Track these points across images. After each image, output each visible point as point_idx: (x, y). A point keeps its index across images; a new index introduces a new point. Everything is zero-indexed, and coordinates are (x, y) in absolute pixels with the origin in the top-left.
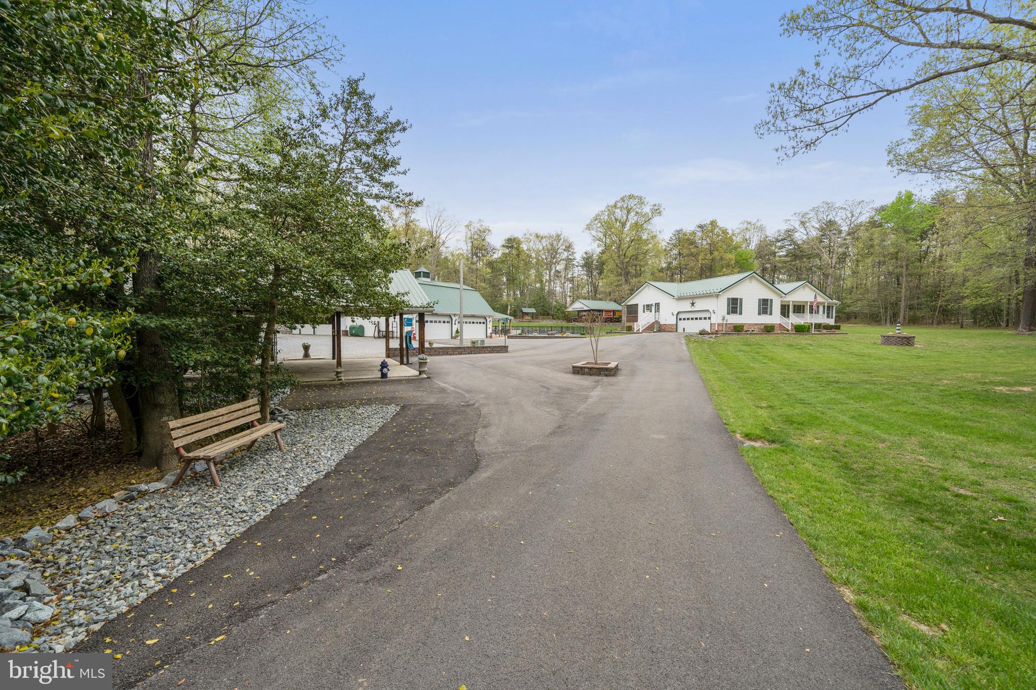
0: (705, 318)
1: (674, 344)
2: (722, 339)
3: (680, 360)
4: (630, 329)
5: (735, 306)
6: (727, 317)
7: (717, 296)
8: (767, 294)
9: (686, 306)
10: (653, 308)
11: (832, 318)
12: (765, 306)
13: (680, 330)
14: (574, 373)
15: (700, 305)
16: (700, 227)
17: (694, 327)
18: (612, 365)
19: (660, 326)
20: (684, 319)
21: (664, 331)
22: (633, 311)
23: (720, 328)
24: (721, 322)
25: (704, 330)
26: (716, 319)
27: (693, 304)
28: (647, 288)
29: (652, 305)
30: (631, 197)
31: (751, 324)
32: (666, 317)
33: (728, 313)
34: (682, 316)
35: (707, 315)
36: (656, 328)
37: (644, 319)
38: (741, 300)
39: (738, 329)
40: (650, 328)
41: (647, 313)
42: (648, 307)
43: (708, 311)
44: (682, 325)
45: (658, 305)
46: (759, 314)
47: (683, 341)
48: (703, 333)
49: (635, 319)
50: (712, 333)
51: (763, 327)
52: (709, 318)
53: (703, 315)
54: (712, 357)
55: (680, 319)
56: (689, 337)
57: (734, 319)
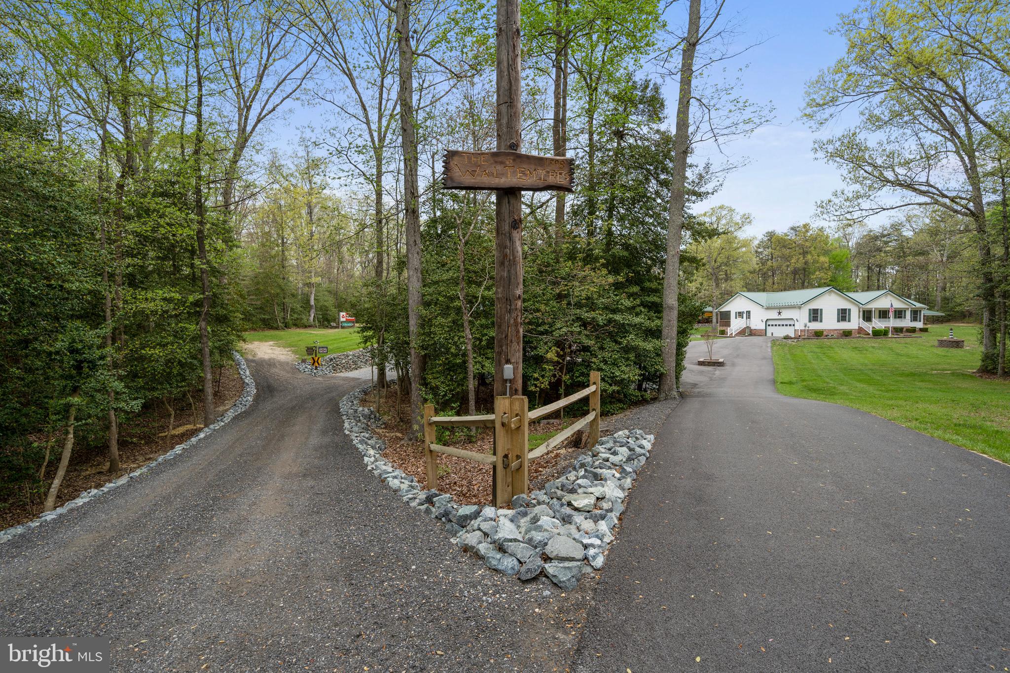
0: (790, 325)
1: (761, 347)
2: (802, 343)
3: (764, 358)
4: (723, 333)
5: (815, 315)
6: (809, 324)
7: (800, 308)
8: (845, 305)
9: (773, 314)
10: (745, 315)
11: (920, 321)
12: (843, 315)
13: (769, 334)
14: (699, 365)
15: (786, 314)
16: (792, 229)
17: (779, 332)
18: (721, 360)
19: (751, 330)
20: (772, 325)
21: (755, 335)
22: (725, 318)
23: (803, 334)
24: (804, 328)
25: (788, 336)
26: (799, 326)
27: (780, 313)
28: (738, 298)
29: (743, 312)
30: (722, 207)
31: (831, 330)
32: (757, 323)
33: (810, 321)
34: (770, 323)
35: (792, 323)
36: (748, 332)
37: (736, 325)
38: (821, 310)
39: (818, 334)
40: (742, 333)
41: (739, 319)
42: (740, 314)
43: (792, 319)
44: (770, 330)
45: (749, 313)
46: (838, 321)
47: (769, 345)
48: (787, 338)
49: (728, 324)
50: (795, 338)
51: (841, 332)
52: (794, 325)
53: (788, 323)
54: (788, 356)
55: (769, 325)
56: (775, 341)
57: (815, 326)
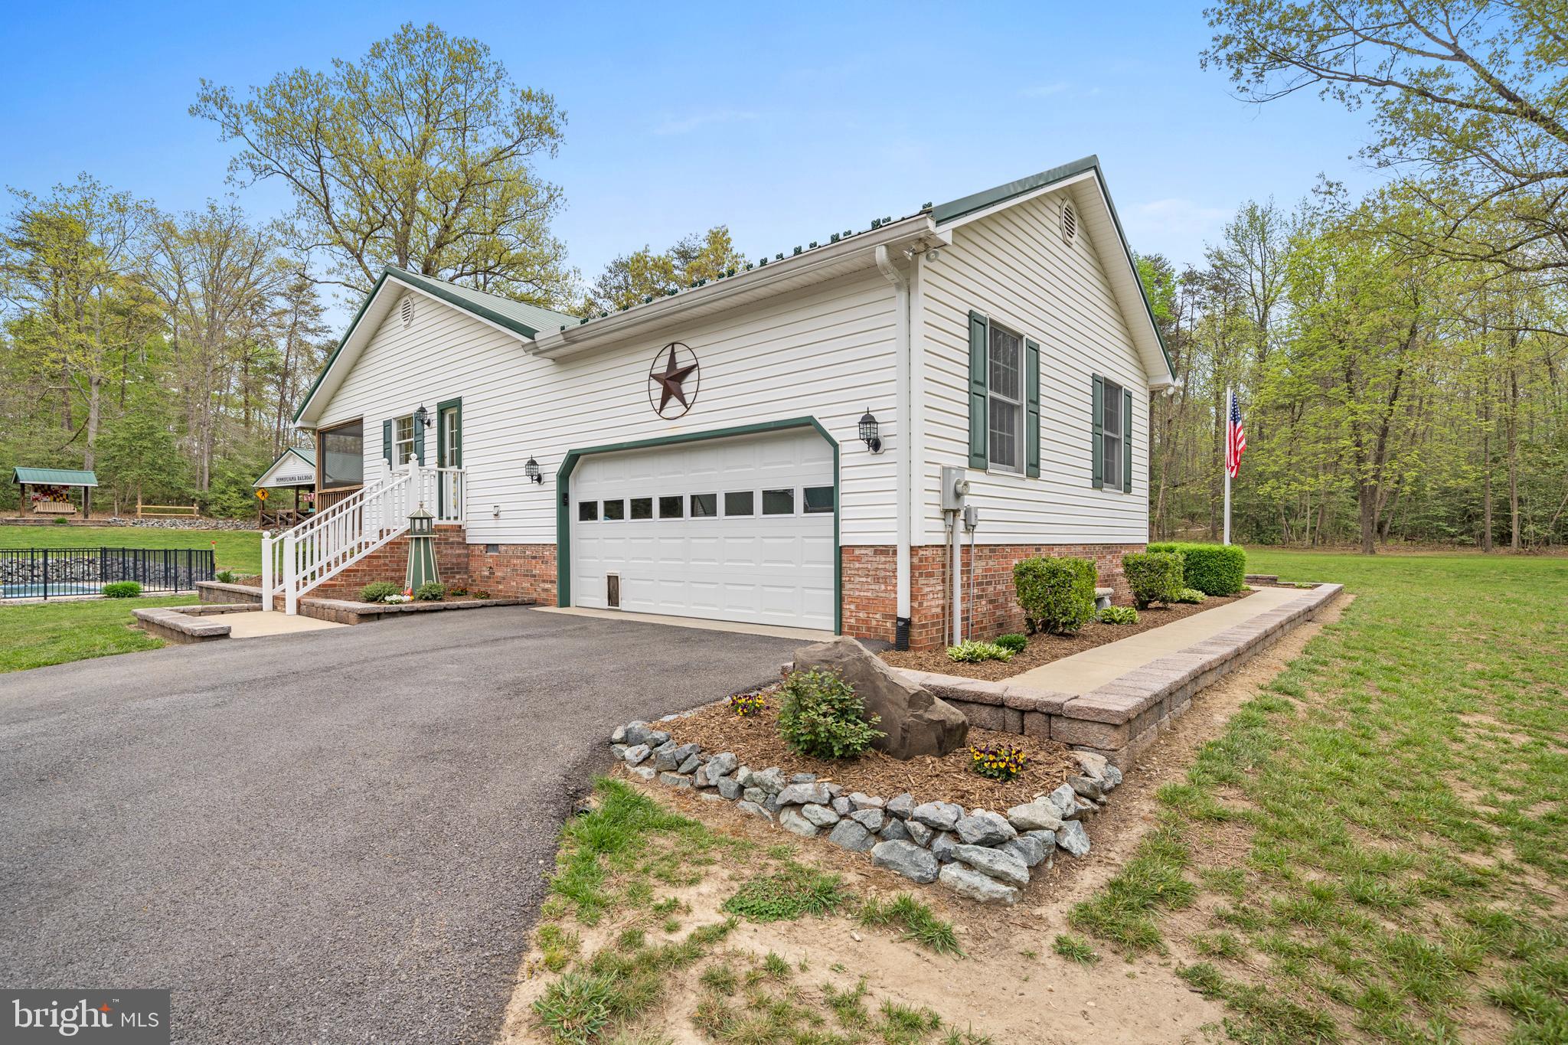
9: (623, 403)
13: (588, 595)
20: (614, 510)
32: (503, 498)
34: (594, 486)
43: (805, 429)
44: (596, 556)
45: (451, 409)
52: (822, 500)
55: (588, 511)
